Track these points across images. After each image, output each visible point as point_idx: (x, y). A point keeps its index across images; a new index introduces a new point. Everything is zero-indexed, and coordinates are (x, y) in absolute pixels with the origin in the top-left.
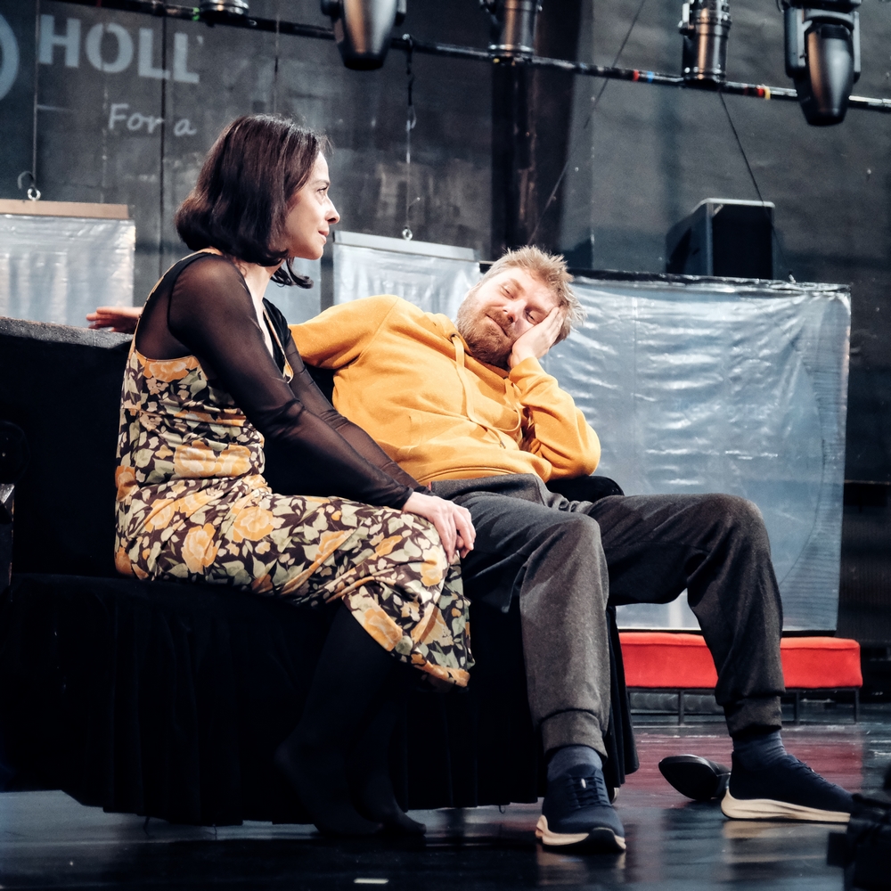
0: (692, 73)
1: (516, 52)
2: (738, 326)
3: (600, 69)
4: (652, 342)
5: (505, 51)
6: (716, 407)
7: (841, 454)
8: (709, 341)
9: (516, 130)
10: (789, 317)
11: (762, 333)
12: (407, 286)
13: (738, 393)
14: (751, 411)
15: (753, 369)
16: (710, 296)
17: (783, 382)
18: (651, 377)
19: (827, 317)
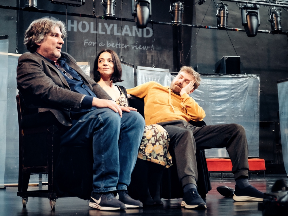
0: (219, 26)
1: (178, 23)
2: (233, 85)
3: (198, 26)
4: (212, 90)
5: (175, 22)
6: (228, 104)
7: (259, 115)
8: (226, 89)
9: (178, 42)
10: (245, 83)
11: (239, 87)
12: (154, 78)
13: (233, 101)
14: (236, 105)
15: (237, 95)
16: (226, 78)
17: (244, 98)
18: (212, 98)
19: (254, 83)
